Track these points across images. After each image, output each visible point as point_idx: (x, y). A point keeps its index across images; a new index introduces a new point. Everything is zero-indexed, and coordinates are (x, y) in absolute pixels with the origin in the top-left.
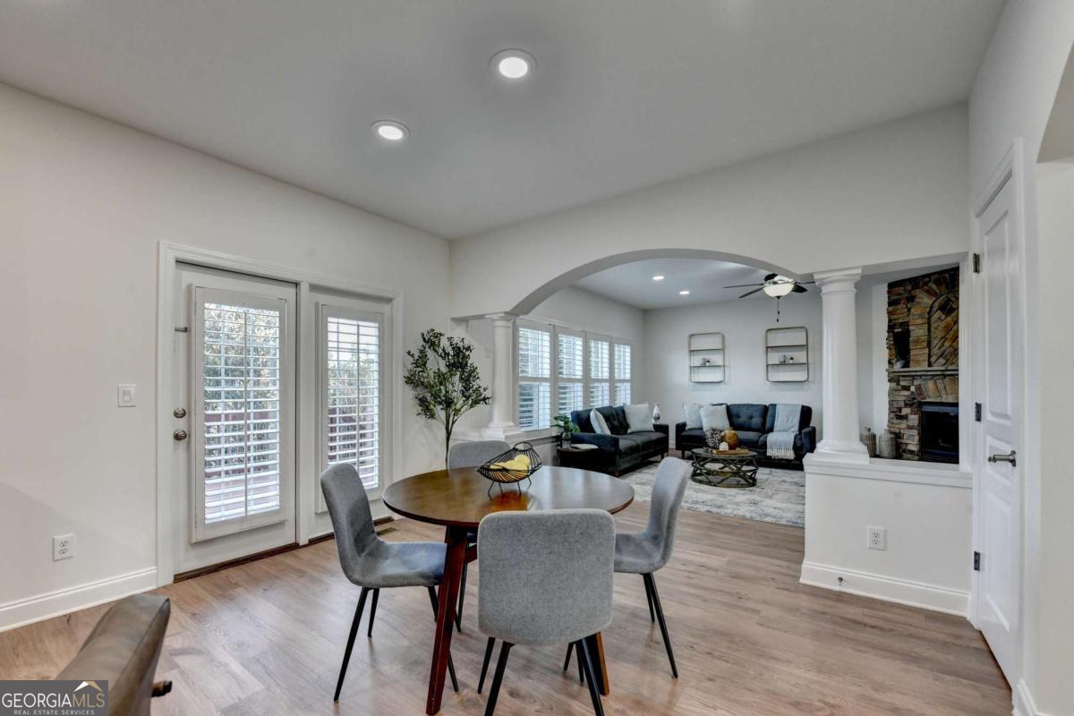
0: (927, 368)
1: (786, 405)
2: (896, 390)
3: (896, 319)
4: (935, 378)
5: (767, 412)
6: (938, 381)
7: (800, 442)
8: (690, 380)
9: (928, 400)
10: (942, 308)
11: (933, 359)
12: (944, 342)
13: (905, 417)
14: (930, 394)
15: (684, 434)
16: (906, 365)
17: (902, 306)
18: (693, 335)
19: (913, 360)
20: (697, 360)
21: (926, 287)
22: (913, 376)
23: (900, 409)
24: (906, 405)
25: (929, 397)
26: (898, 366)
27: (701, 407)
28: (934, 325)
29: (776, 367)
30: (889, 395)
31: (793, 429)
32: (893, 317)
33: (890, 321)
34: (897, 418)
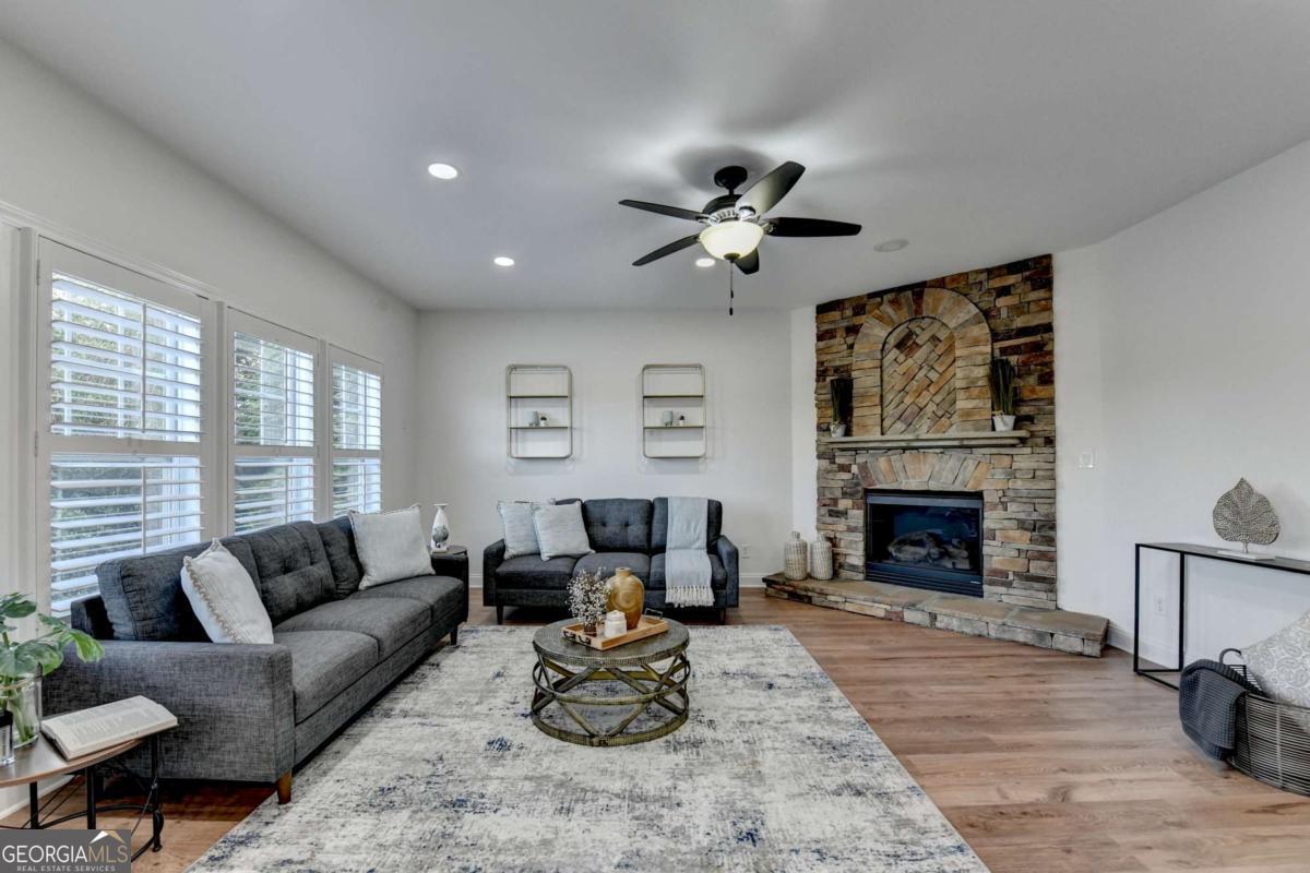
0: (879, 437)
1: (683, 499)
2: (829, 472)
3: (830, 361)
4: (890, 452)
5: (652, 512)
6: (892, 458)
7: (721, 571)
8: (510, 454)
9: (878, 487)
10: (900, 345)
11: (887, 423)
12: (903, 397)
13: (844, 514)
14: (881, 478)
15: (502, 569)
16: (848, 433)
17: (839, 340)
18: (513, 368)
19: (858, 425)
20: (523, 416)
21: (877, 311)
22: (856, 450)
23: (835, 501)
24: (845, 495)
25: (881, 483)
26: (837, 433)
27: (535, 508)
28: (888, 371)
29: (656, 431)
30: (818, 479)
31: (697, 545)
32: (824, 358)
33: (820, 363)
34: (830, 515)
